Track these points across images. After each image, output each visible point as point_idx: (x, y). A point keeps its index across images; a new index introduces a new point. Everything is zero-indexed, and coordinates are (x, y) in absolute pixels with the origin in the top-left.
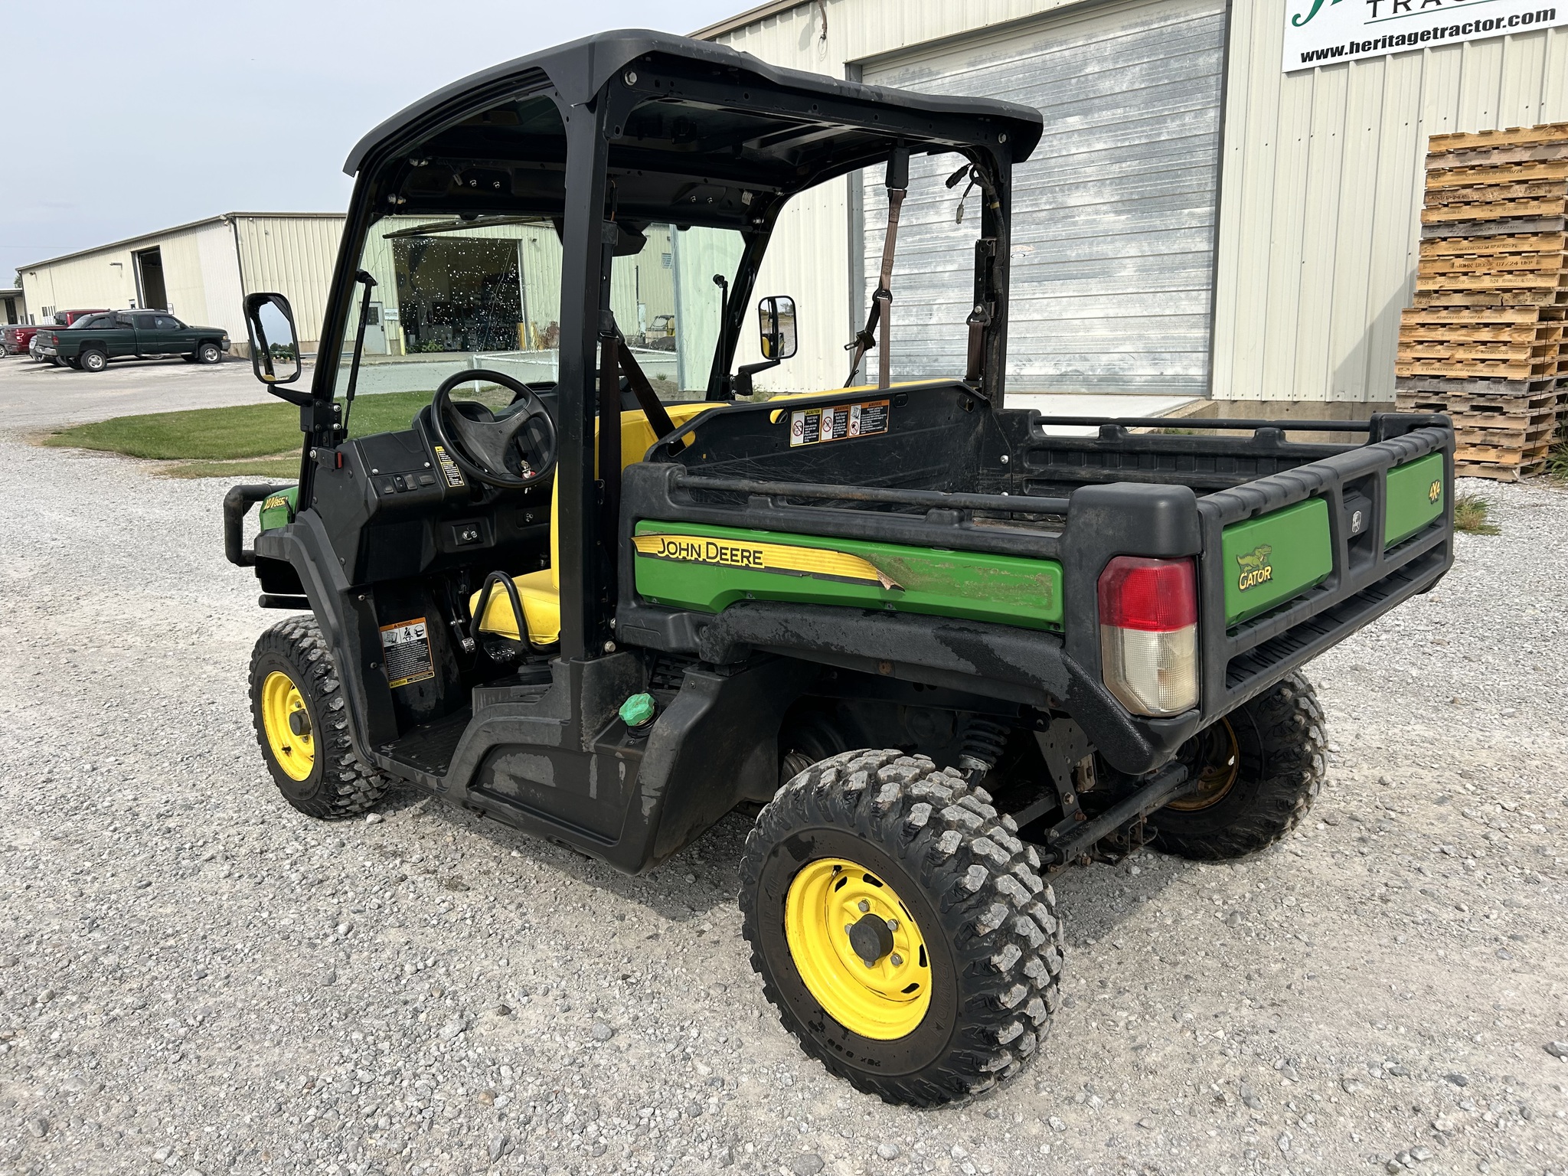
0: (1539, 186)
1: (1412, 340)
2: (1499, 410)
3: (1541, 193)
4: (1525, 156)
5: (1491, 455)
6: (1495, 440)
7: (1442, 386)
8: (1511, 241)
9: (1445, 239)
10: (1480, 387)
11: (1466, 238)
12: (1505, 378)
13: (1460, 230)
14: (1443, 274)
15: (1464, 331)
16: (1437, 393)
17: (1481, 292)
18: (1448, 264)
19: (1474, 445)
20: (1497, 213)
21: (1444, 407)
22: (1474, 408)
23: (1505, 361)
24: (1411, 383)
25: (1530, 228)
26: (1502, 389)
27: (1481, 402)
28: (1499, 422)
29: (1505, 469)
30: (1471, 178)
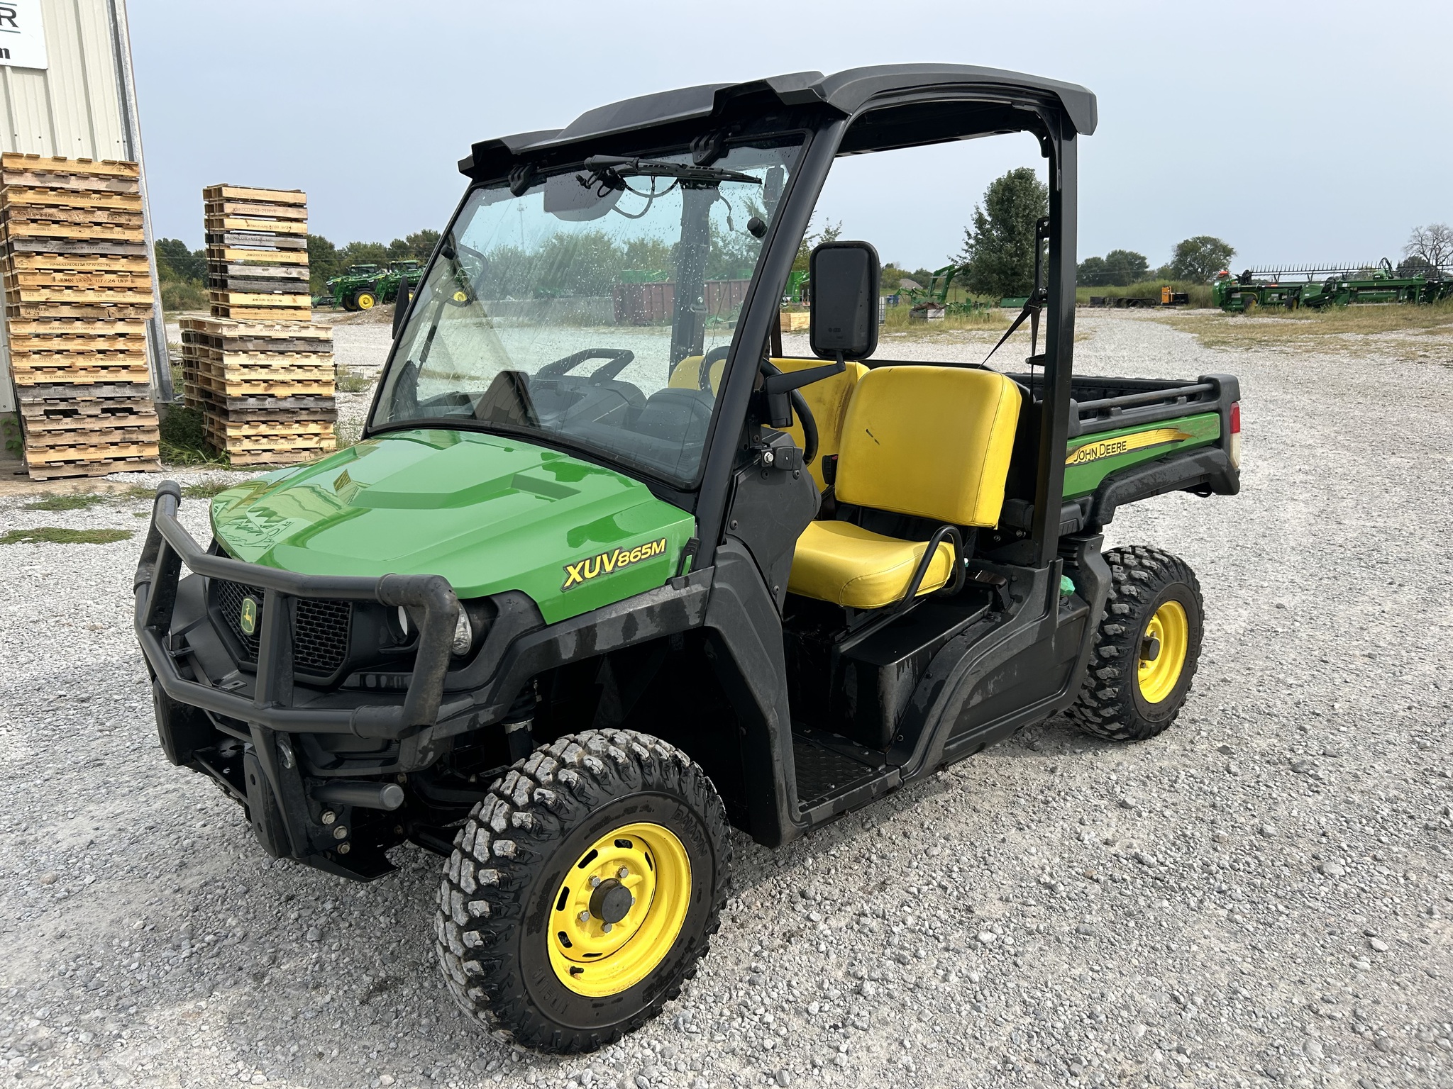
0: (119, 214)
1: (27, 349)
2: (130, 411)
3: (123, 220)
4: (102, 186)
5: (132, 451)
6: (134, 437)
7: (69, 393)
8: (103, 260)
9: (39, 253)
10: (107, 391)
11: (60, 255)
12: (129, 383)
13: (53, 247)
14: (44, 287)
15: (80, 341)
16: (62, 400)
17: (90, 305)
18: (49, 278)
19: (113, 444)
20: (86, 234)
21: (75, 412)
22: (104, 411)
23: (125, 367)
24: (36, 391)
25: (120, 250)
26: (128, 392)
27: (110, 405)
28: (132, 421)
29: (150, 461)
30: (52, 198)
